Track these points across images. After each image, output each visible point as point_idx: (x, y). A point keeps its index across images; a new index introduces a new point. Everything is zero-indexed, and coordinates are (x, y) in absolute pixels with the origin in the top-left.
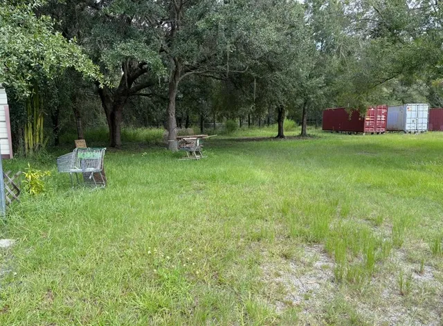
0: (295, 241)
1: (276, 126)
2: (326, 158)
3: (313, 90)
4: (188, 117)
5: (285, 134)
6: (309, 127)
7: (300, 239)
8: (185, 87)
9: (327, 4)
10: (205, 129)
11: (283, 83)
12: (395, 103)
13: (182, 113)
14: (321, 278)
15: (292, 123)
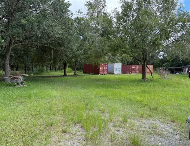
0: (69, 124)
1: (63, 71)
2: (85, 84)
3: (79, 56)
4: (18, 65)
5: (67, 74)
6: (78, 71)
7: (71, 122)
8: (16, 50)
9: (84, 21)
10: (27, 72)
11: (65, 52)
12: (110, 63)
13: (14, 63)
14: (80, 140)
15: (71, 69)
